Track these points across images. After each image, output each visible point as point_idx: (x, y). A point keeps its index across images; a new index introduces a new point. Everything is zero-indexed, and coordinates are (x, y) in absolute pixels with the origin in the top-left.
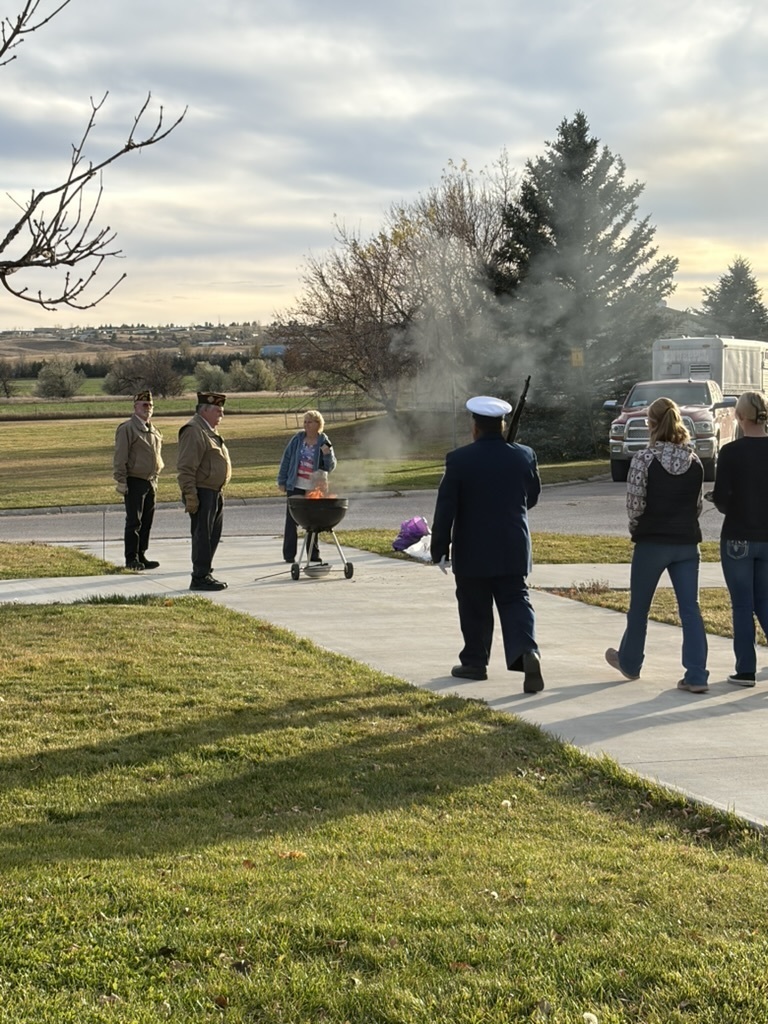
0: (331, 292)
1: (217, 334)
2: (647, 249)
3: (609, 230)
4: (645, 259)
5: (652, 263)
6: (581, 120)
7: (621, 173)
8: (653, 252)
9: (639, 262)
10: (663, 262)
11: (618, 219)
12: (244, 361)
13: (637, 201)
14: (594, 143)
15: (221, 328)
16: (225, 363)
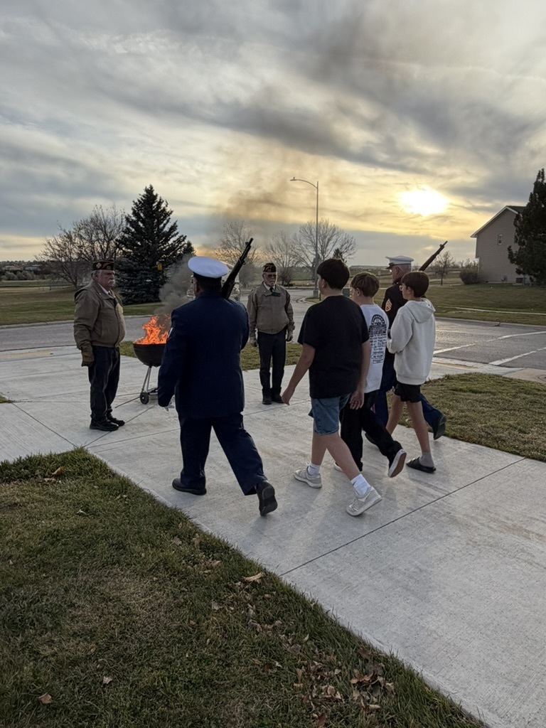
0: (53, 249)
1: (11, 264)
2: (176, 232)
3: (162, 225)
4: (175, 235)
5: (177, 237)
6: (151, 188)
7: (167, 206)
8: (178, 233)
9: (173, 236)
10: (181, 237)
11: (165, 222)
12: (21, 271)
13: (171, 215)
14: (157, 195)
15: (12, 262)
16: (15, 272)
